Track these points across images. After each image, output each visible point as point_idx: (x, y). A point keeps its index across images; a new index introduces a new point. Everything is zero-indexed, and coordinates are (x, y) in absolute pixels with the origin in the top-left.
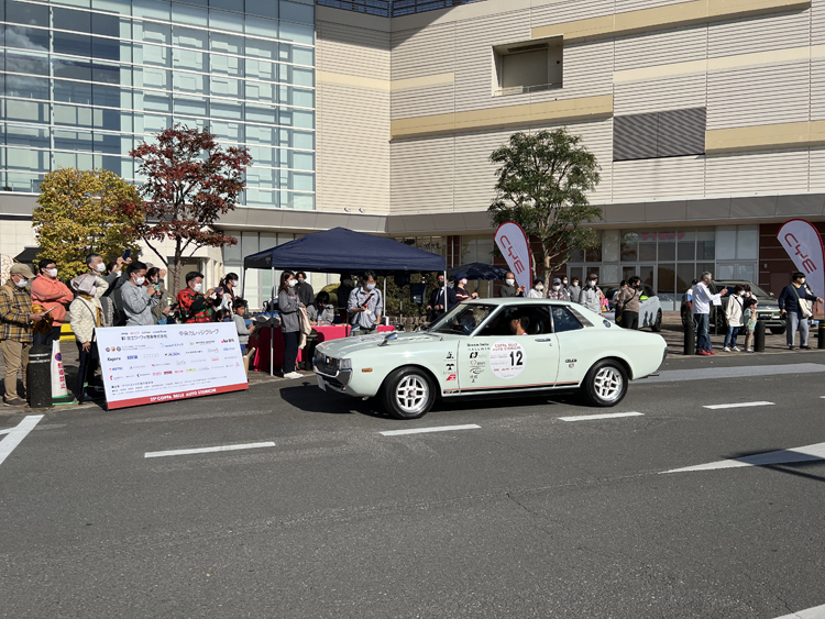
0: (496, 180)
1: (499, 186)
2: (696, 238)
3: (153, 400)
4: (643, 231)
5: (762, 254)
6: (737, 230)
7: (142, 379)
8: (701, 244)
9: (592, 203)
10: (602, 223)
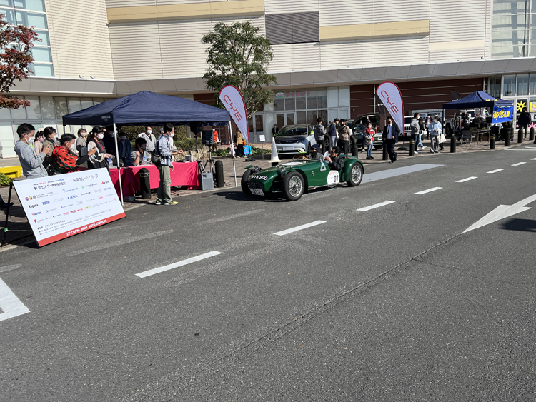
0: (206, 56)
1: (209, 61)
2: (317, 94)
3: (68, 234)
4: (286, 91)
5: (352, 103)
6: (339, 89)
7: (57, 219)
8: (320, 98)
9: (269, 72)
10: (276, 85)
